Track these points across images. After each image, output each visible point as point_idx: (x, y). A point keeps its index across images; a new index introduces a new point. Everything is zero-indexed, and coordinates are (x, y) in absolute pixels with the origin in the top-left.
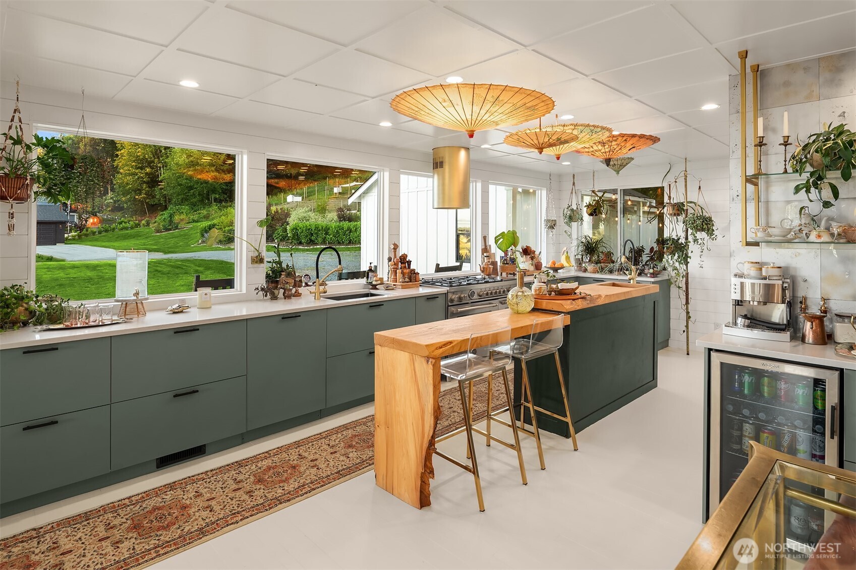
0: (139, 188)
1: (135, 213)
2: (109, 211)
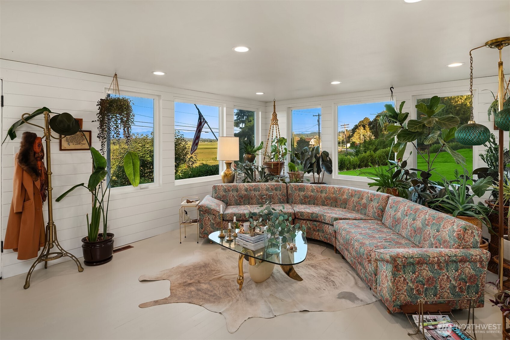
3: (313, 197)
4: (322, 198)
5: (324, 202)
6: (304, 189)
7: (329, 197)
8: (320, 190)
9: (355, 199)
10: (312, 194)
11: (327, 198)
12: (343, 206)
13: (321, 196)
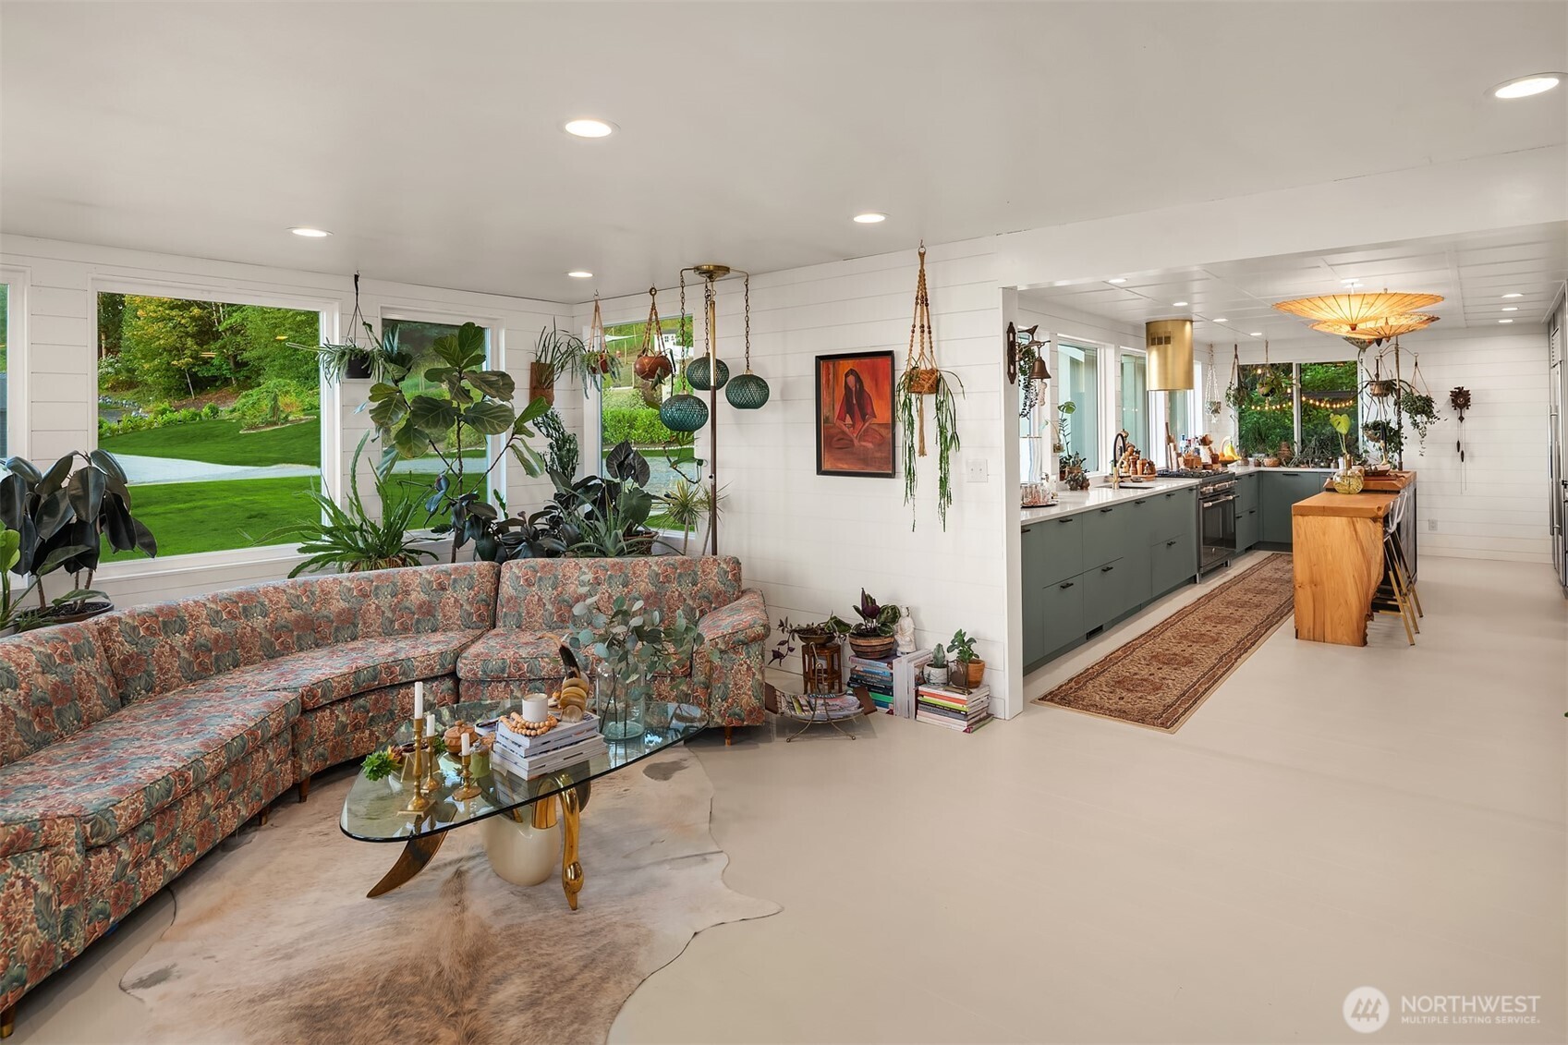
0: (178, 345)
1: (167, 392)
2: (107, 389)
3: (225, 639)
4: (260, 634)
5: (272, 643)
6: (183, 620)
7: (283, 622)
8: (237, 608)
9: (385, 601)
10: (217, 630)
11: (277, 630)
12: (346, 634)
13: (253, 629)
